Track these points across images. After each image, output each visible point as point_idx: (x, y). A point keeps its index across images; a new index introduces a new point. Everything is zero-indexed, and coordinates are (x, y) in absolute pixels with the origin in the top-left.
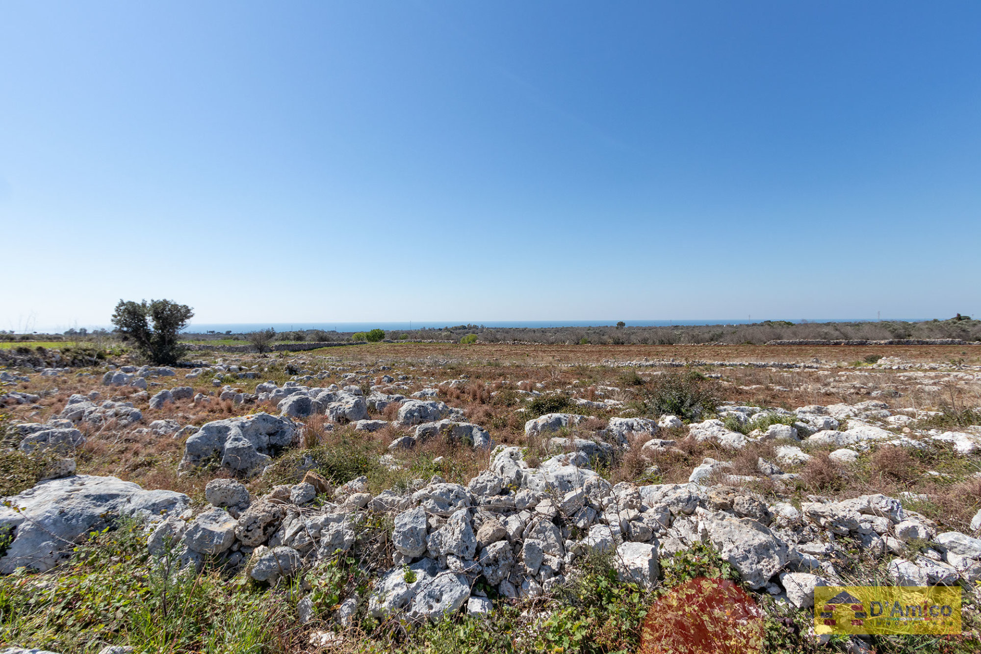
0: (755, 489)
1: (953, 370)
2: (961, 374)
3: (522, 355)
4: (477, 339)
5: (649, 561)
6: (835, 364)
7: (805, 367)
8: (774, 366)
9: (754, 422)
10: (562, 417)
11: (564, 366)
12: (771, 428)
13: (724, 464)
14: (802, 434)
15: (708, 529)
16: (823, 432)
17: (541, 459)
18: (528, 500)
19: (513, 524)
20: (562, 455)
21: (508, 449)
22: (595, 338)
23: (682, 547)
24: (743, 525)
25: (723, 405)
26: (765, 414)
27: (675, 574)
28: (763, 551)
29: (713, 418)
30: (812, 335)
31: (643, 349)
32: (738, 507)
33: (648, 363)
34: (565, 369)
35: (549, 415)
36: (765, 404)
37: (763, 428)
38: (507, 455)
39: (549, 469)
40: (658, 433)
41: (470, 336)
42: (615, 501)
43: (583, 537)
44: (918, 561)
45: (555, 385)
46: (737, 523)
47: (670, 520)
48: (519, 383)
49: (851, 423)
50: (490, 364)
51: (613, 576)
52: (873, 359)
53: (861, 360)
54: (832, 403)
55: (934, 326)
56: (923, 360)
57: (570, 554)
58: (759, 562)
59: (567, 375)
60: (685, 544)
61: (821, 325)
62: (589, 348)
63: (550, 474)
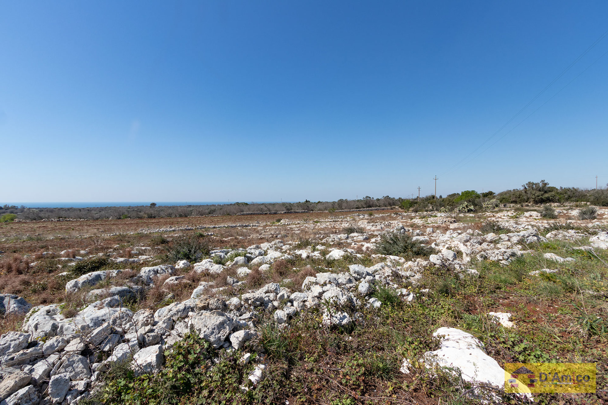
0: (224, 293)
1: (305, 224)
2: (307, 225)
3: (67, 229)
4: (16, 218)
5: (157, 356)
6: (265, 224)
7: (253, 226)
8: (239, 226)
9: (228, 257)
10: (102, 273)
11: (107, 236)
12: (236, 259)
13: (210, 283)
14: (249, 259)
15: (193, 323)
16: (258, 257)
17: (79, 309)
18: (57, 344)
19: (40, 368)
20: (98, 302)
21: (44, 308)
22: (134, 214)
23: (179, 339)
24: (212, 315)
25: (214, 250)
26: (233, 252)
27: (173, 357)
28: (221, 326)
29: (207, 258)
30: (256, 210)
31: (168, 220)
32: (211, 306)
33: (171, 229)
34: (108, 237)
35: (90, 274)
36: (234, 247)
37: (232, 260)
38: (43, 314)
39: (85, 315)
40: (175, 272)
41: (8, 216)
42: (134, 324)
43: (108, 356)
44: (284, 309)
45: (97, 250)
46: (209, 315)
47: (172, 325)
48: (63, 253)
49: (269, 251)
50: (31, 239)
51: (130, 375)
52: (279, 221)
53: (275, 221)
54: (263, 243)
55: (299, 204)
56: (295, 220)
57: (96, 373)
58: (219, 333)
59: (109, 242)
60: (181, 337)
61: (260, 204)
62: (128, 221)
63: (86, 319)
